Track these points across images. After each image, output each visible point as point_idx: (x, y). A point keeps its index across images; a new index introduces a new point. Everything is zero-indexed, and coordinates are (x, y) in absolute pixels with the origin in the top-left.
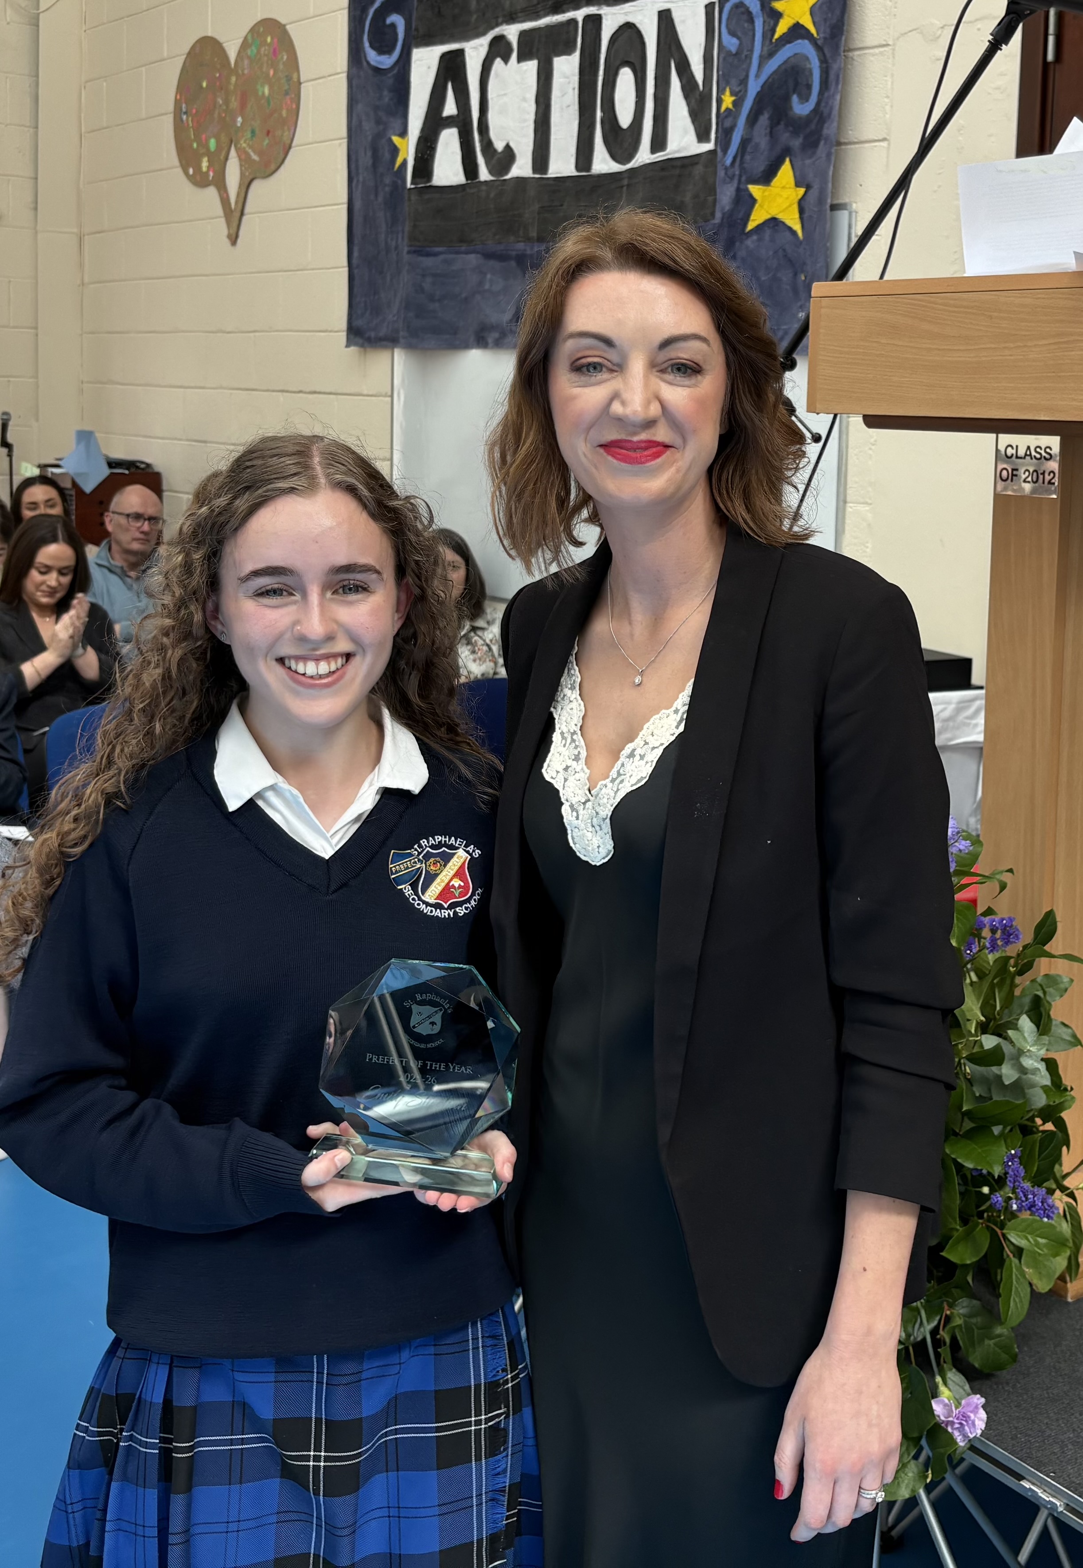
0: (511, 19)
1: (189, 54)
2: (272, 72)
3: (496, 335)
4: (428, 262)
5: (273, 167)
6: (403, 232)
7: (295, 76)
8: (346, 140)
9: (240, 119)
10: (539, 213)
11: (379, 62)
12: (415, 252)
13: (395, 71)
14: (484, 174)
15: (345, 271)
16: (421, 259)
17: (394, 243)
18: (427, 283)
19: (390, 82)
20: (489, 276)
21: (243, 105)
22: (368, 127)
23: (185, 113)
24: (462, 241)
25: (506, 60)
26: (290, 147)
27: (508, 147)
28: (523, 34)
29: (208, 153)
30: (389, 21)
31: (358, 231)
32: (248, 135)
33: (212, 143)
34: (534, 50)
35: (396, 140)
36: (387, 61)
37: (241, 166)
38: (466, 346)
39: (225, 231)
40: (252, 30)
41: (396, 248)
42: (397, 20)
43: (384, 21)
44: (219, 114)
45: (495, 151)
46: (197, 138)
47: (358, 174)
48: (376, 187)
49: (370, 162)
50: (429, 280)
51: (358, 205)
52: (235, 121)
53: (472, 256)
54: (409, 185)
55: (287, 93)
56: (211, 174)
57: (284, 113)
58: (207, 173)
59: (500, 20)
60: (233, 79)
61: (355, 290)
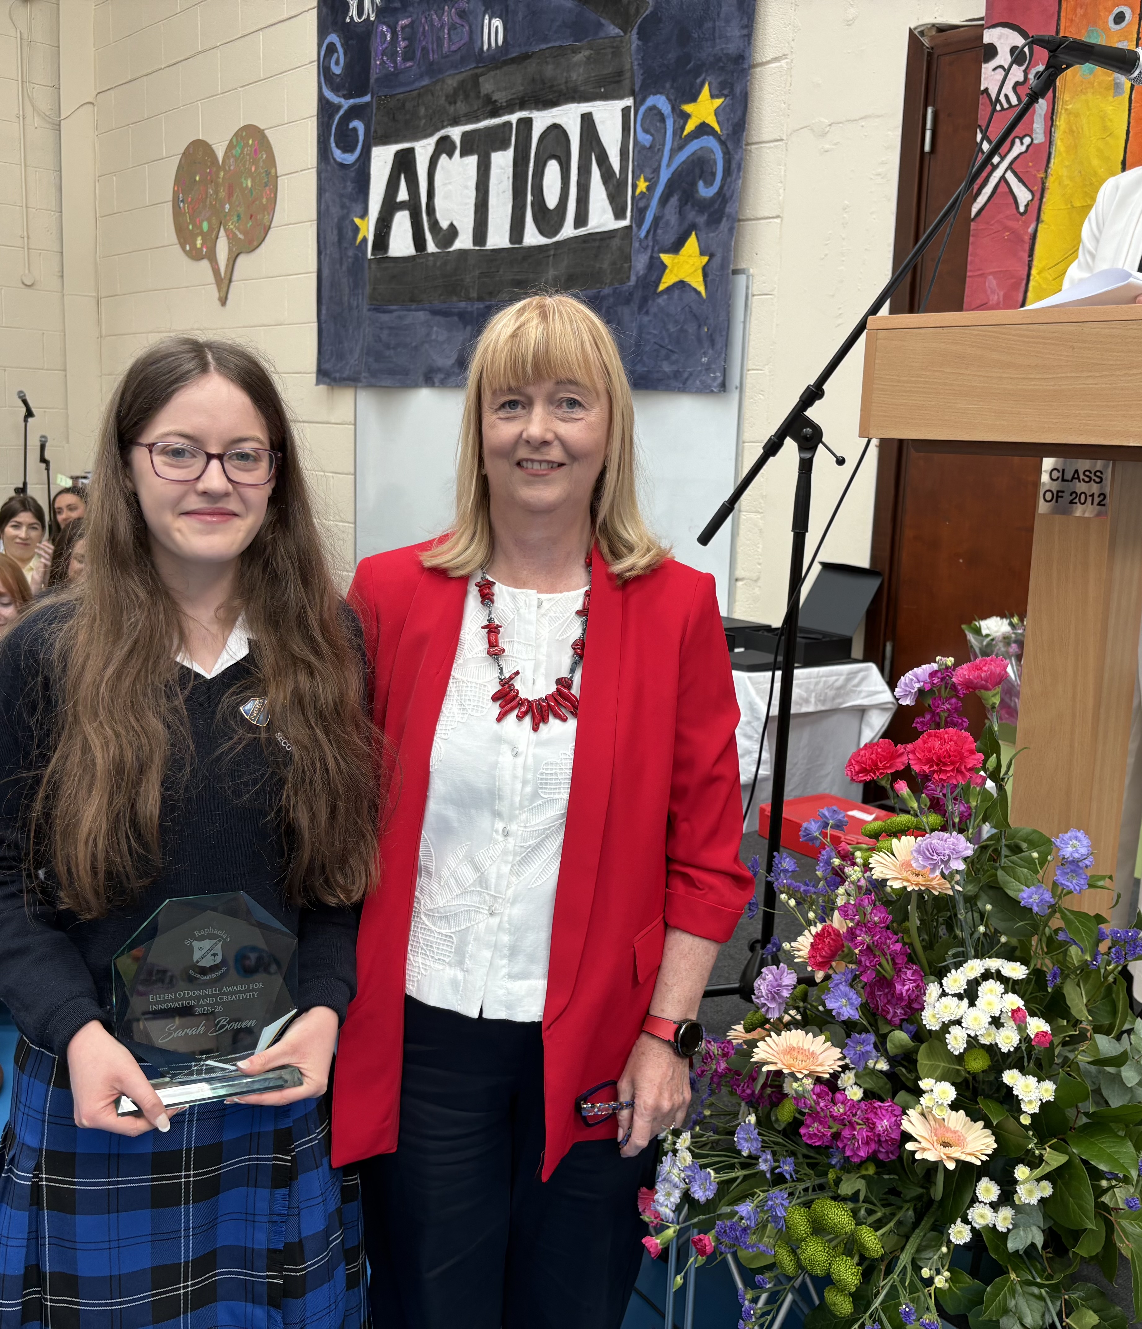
0: (455, 122)
1: (184, 153)
2: (253, 169)
3: (440, 376)
4: (385, 317)
5: (255, 244)
6: (363, 294)
7: (273, 171)
8: (315, 222)
9: (227, 206)
10: (479, 278)
11: (345, 159)
12: (374, 309)
13: (357, 166)
14: (431, 247)
15: (315, 326)
16: (379, 315)
17: (355, 303)
18: (384, 335)
19: (353, 174)
20: (435, 329)
21: (230, 194)
22: (335, 211)
23: (182, 201)
24: (412, 300)
25: (450, 155)
26: (269, 228)
27: (452, 225)
28: (465, 135)
29: (202, 233)
30: (351, 125)
31: (325, 294)
32: (235, 218)
33: (205, 226)
34: (475, 147)
35: (357, 221)
36: (350, 158)
37: (229, 243)
38: (416, 385)
39: (216, 295)
40: (236, 134)
41: (358, 306)
42: (358, 125)
43: (348, 125)
44: (211, 202)
45: (441, 228)
46: (193, 222)
47: (326, 248)
48: (341, 259)
49: (336, 239)
50: (386, 332)
51: (326, 272)
52: (224, 208)
53: (421, 313)
54: (369, 256)
55: (266, 185)
56: (205, 250)
57: (264, 201)
58: (201, 249)
59: (445, 123)
60: (222, 174)
61: (323, 340)
